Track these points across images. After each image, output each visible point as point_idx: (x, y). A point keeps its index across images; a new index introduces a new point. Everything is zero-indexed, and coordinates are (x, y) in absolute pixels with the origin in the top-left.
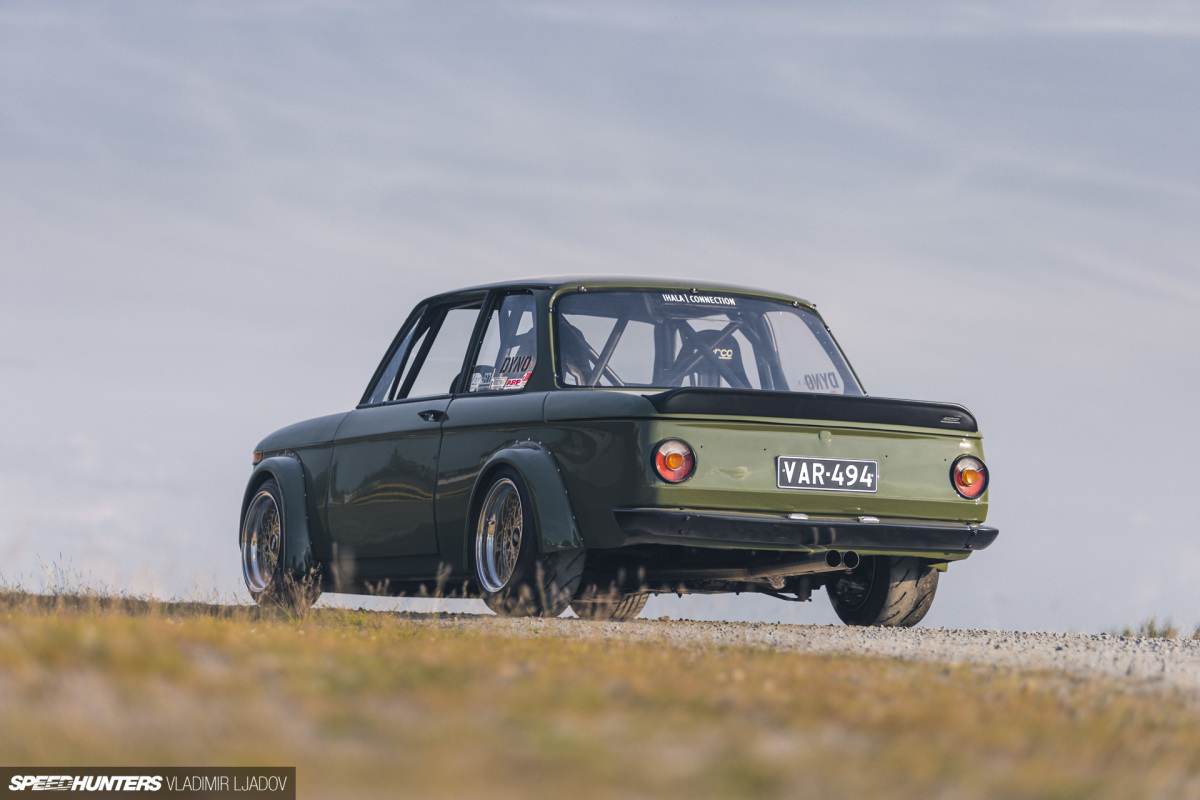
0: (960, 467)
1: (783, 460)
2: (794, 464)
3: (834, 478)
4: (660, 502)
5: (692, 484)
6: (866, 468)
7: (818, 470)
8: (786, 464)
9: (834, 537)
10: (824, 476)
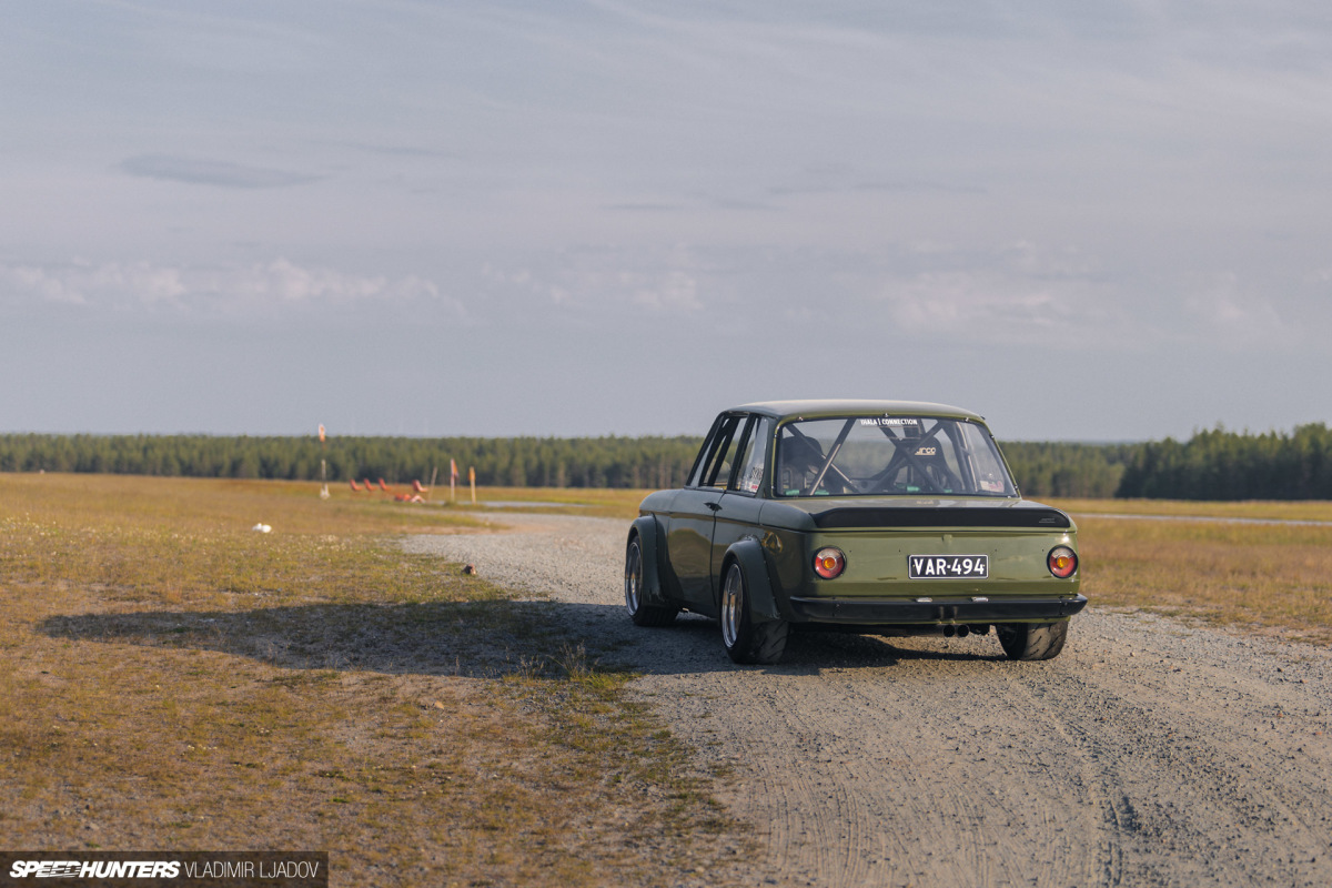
0: (1055, 555)
1: (913, 558)
2: (922, 561)
3: (954, 569)
4: (819, 593)
5: (843, 579)
6: (979, 561)
7: (941, 564)
8: (916, 561)
9: (956, 612)
10: (946, 568)
